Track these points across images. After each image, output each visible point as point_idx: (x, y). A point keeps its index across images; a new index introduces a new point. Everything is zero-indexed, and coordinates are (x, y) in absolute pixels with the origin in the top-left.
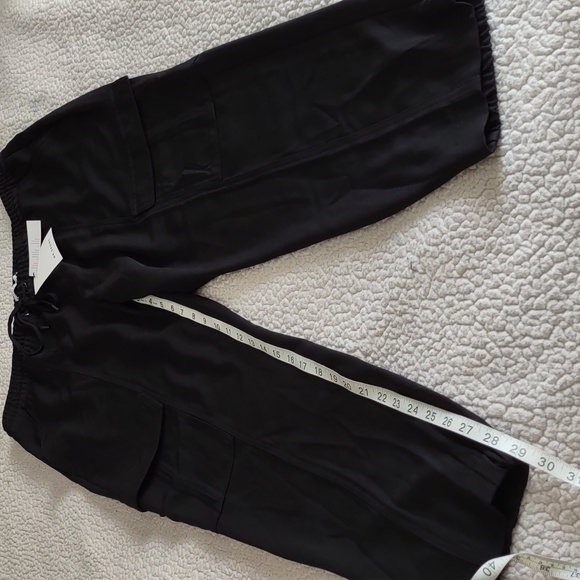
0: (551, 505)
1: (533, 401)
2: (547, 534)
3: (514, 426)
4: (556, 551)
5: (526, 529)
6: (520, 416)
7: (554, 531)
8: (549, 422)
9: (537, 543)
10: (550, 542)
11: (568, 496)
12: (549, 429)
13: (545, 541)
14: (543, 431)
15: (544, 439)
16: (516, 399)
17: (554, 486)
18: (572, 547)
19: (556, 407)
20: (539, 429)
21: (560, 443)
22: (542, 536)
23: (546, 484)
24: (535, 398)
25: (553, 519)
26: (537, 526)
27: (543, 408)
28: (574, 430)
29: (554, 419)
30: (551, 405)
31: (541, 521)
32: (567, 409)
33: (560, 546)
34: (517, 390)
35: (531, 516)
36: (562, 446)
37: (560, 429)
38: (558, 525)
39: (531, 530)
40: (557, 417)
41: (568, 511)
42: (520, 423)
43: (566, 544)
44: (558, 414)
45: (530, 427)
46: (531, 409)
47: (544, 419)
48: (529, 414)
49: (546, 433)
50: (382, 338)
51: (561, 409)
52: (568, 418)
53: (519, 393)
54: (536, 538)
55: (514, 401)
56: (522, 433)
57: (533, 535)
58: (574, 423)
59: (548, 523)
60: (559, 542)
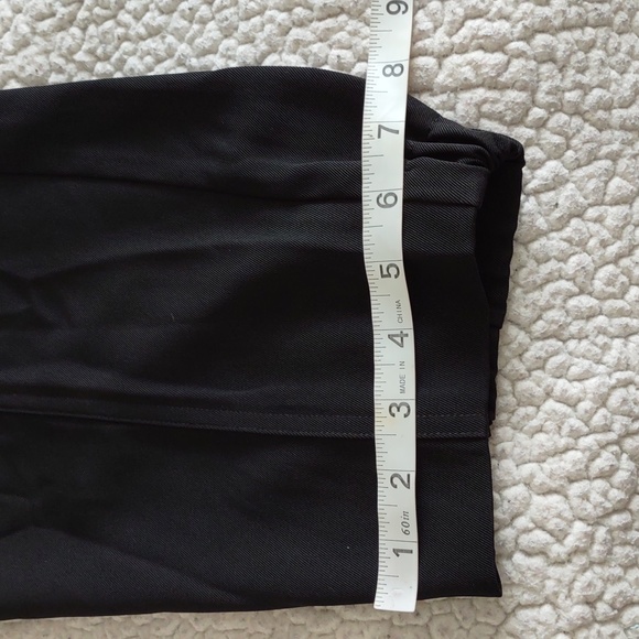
0: (574, 259)
1: (503, 26)
2: (573, 329)
3: (466, 96)
4: (599, 362)
5: (526, 328)
6: (477, 67)
7: (589, 318)
8: (545, 68)
9: (556, 353)
10: (585, 343)
11: (606, 234)
12: (545, 86)
13: (572, 344)
14: (534, 92)
15: (537, 113)
16: (463, 32)
17: (572, 216)
18: (631, 345)
19: (555, 31)
20: (523, 89)
21: (571, 115)
22: (566, 334)
23: (557, 214)
24: (507, 18)
25: (582, 292)
26: (551, 314)
27: (527, 36)
28: (595, 81)
29: (554, 61)
30: (545, 28)
31: (559, 301)
32: (577, 34)
33: (605, 348)
34: (460, 12)
35: (536, 295)
36: (577, 121)
37: (568, 83)
38: (593, 302)
39: (539, 327)
40: (559, 54)
41: (611, 268)
42: (478, 86)
43: (617, 342)
44: (562, 47)
45: (505, 87)
46: (499, 46)
47: (533, 64)
48: (499, 57)
49: (541, 97)
50: (74, 30)
51: (565, 35)
52: (581, 55)
53: (467, 17)
54: (552, 341)
55: (456, 39)
56: (486, 108)
57: (545, 337)
58: (594, 64)
59: (572, 302)
60: (601, 340)
